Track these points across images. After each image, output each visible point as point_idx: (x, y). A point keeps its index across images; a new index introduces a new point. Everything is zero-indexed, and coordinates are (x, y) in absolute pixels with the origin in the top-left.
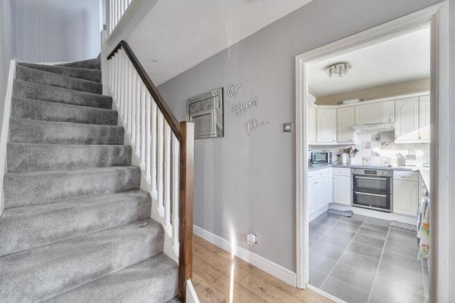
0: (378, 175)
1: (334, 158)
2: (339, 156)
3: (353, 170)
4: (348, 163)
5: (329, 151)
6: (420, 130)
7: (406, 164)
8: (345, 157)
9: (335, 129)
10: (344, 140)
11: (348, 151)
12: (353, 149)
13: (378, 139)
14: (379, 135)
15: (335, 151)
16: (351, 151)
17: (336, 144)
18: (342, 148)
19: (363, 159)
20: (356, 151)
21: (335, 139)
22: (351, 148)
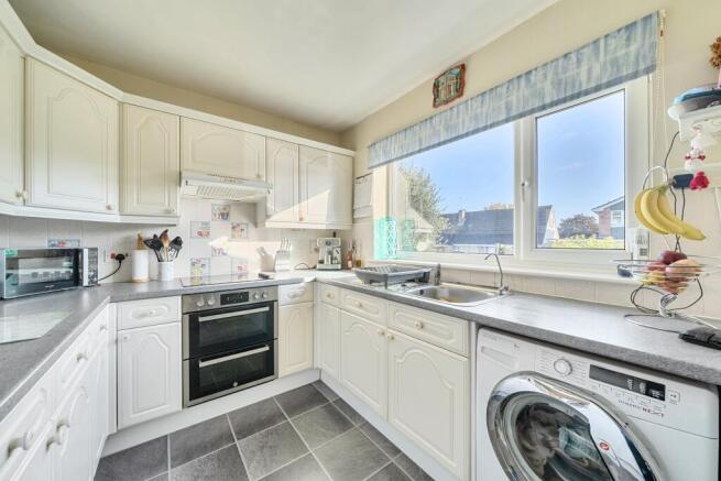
0: (251, 301)
1: (105, 267)
2: (120, 258)
3: (188, 299)
4: (156, 279)
5: (85, 242)
6: (304, 204)
7: (277, 268)
8: (143, 261)
9: (113, 171)
10: (147, 209)
11: (156, 244)
12: (172, 236)
13: (225, 216)
14: (227, 206)
15: (107, 244)
16: (166, 245)
17: (116, 218)
18: (134, 234)
19: (193, 264)
20: (177, 242)
21: (113, 201)
22: (165, 234)
